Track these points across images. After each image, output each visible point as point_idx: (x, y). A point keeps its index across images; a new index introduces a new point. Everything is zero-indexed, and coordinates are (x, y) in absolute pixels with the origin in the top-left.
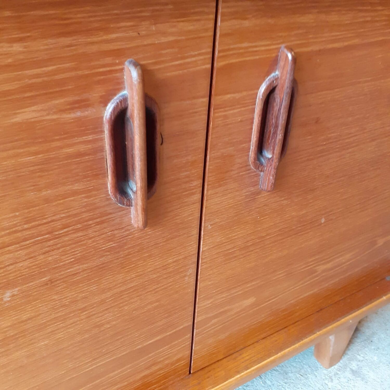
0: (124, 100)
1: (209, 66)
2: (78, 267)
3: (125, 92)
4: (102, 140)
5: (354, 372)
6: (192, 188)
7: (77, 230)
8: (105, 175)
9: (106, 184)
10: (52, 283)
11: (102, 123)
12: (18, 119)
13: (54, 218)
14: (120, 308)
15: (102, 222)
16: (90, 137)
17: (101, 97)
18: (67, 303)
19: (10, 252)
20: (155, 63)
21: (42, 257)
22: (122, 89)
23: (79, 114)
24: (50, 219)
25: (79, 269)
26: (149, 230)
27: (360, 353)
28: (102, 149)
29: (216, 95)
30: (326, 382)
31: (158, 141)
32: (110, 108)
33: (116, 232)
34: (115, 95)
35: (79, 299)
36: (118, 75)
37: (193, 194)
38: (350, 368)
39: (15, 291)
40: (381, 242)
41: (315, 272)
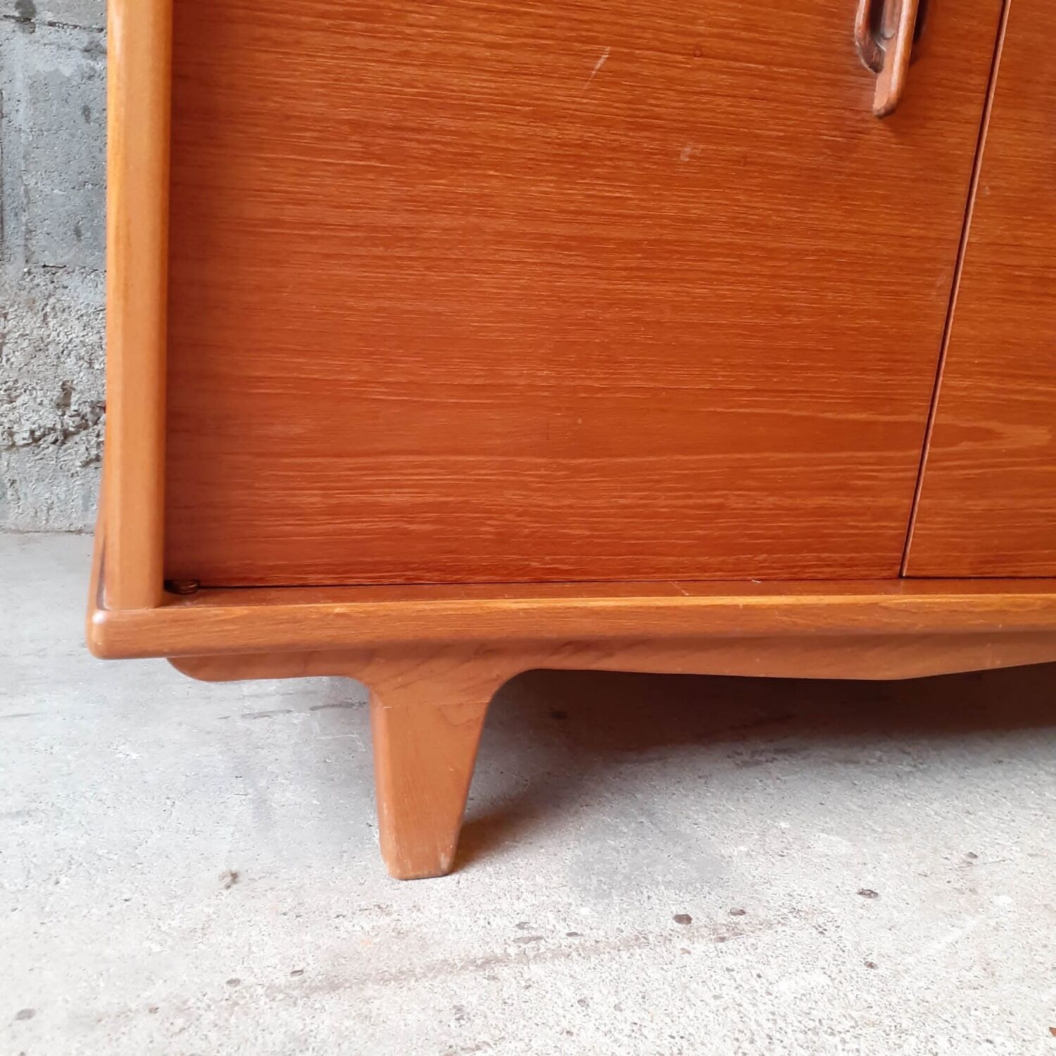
2: (784, 154)
6: (970, 87)
13: (778, 39)
15: (833, 84)
18: (753, 223)
21: (745, 102)
24: (774, 38)
25: (785, 159)
26: (893, 140)
35: (770, 223)
39: (700, 147)
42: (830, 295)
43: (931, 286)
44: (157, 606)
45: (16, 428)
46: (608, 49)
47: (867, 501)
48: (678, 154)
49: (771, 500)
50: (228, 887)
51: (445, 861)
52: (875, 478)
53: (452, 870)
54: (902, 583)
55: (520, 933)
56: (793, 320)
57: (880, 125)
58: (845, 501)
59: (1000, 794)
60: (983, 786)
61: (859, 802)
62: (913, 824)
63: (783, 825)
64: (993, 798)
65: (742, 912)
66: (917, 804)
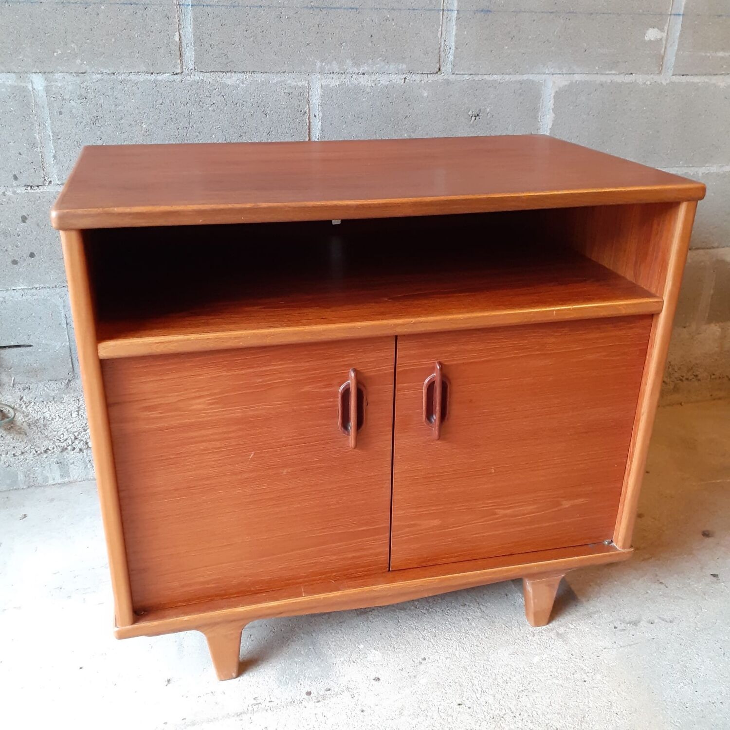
0: (349, 384)
1: (393, 370)
3: (349, 381)
4: (337, 401)
5: (558, 634)
6: (387, 431)
7: (323, 444)
8: (337, 418)
9: (337, 423)
10: (307, 470)
11: (338, 394)
12: (303, 390)
13: (312, 436)
14: (341, 497)
15: (334, 442)
16: (332, 400)
17: (339, 383)
18: (312, 485)
19: (291, 449)
20: (364, 370)
21: (303, 454)
23: (328, 390)
24: (309, 436)
25: (320, 466)
27: (573, 623)
28: (337, 405)
29: (398, 384)
30: (528, 636)
31: (365, 404)
32: (342, 387)
33: (341, 449)
34: (345, 382)
35: (319, 483)
36: (346, 374)
37: (386, 435)
38: (557, 631)
39: (290, 469)
40: (566, 504)
41: (495, 514)
42: (344, 498)
43: (383, 487)
44: (132, 625)
45: (88, 441)
46: (253, 452)
47: (371, 551)
48: (282, 473)
49: (334, 557)
51: (234, 675)
52: (373, 545)
53: (236, 677)
54: (390, 575)
55: (255, 702)
56: (332, 507)
57: (355, 449)
58: (363, 553)
59: (454, 625)
60: (450, 620)
61: (396, 632)
62: (411, 643)
63: (362, 646)
64: (450, 627)
65: (330, 690)
66: (418, 632)
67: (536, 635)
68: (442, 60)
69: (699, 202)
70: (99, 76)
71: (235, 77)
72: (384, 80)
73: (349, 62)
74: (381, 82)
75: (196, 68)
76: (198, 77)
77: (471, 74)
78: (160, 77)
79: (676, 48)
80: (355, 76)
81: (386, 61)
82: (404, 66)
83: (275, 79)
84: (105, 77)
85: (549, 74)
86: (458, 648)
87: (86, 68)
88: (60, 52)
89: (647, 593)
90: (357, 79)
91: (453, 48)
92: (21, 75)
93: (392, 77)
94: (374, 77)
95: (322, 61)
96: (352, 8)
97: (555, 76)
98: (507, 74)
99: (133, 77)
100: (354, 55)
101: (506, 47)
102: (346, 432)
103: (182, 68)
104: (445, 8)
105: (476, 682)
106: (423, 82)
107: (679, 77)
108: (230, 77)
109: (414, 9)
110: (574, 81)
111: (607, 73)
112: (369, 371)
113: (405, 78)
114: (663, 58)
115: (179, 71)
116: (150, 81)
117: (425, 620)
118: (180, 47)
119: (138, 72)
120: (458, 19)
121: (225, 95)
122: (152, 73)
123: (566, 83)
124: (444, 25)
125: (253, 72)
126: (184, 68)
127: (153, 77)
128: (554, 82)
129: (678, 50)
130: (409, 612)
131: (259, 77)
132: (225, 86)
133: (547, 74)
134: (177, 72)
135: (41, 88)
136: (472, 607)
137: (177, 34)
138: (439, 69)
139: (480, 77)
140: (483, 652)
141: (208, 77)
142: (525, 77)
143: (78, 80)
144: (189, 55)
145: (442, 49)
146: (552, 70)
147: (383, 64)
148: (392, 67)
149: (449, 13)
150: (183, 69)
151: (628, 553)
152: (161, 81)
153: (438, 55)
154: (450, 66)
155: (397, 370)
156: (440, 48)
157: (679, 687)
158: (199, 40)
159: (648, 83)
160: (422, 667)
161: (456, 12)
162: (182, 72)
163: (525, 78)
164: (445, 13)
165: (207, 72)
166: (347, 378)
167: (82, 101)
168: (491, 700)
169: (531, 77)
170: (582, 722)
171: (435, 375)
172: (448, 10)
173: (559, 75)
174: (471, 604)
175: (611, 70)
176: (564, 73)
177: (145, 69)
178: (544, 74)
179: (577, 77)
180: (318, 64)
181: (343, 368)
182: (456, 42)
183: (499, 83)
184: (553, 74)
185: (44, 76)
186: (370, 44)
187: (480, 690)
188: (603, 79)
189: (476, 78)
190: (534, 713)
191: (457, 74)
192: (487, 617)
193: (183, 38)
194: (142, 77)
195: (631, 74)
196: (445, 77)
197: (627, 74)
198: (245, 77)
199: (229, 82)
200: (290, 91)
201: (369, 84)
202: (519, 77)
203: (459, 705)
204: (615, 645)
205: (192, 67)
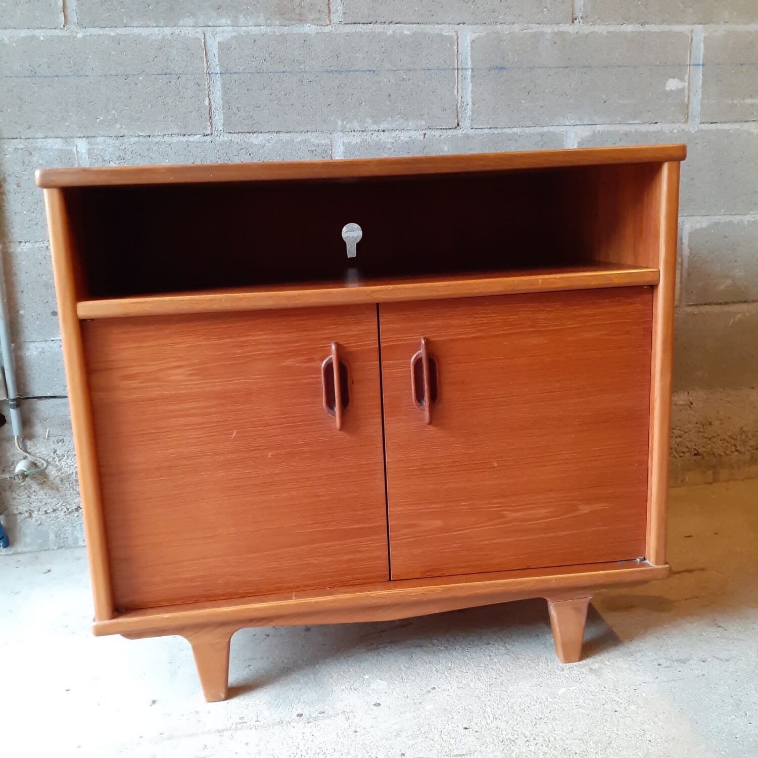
0: (331, 359)
1: (377, 346)
2: (307, 448)
3: (332, 356)
4: (320, 377)
5: (591, 670)
7: (308, 425)
8: (320, 396)
9: (322, 402)
10: (292, 454)
11: (321, 369)
12: (283, 364)
13: (296, 415)
14: (331, 487)
15: (320, 423)
16: (315, 376)
17: (321, 357)
18: (300, 471)
19: (275, 429)
20: (347, 344)
21: (289, 436)
22: (331, 354)
23: (311, 364)
24: (294, 415)
25: (307, 450)
27: (610, 660)
28: (320, 382)
29: (384, 360)
30: (556, 671)
31: (349, 381)
32: (324, 362)
33: (328, 431)
34: (327, 357)
35: (307, 470)
36: (328, 348)
37: (375, 418)
39: (274, 452)
40: (585, 509)
41: (502, 517)
42: (335, 488)
44: (111, 619)
46: (235, 431)
47: (368, 555)
48: (267, 456)
49: (328, 559)
50: (151, 705)
51: (223, 696)
52: (369, 546)
53: (226, 699)
54: (391, 584)
55: (241, 721)
56: (323, 498)
57: (341, 432)
58: (358, 556)
59: (473, 660)
60: (469, 656)
61: (407, 665)
62: (422, 675)
63: (366, 677)
64: (468, 661)
65: (323, 713)
66: (431, 665)
67: (565, 670)
68: (460, 115)
69: (682, 162)
70: (136, 139)
71: (261, 137)
72: (404, 137)
73: (369, 121)
74: (402, 138)
75: (225, 129)
76: (226, 138)
77: (490, 128)
78: (191, 139)
79: (700, 97)
80: (376, 134)
81: (405, 118)
82: (423, 123)
83: (299, 138)
84: (142, 140)
85: (570, 125)
86: (473, 680)
87: (125, 132)
88: (101, 119)
89: (702, 635)
90: (377, 136)
91: (470, 104)
92: (67, 139)
93: (412, 133)
94: (394, 134)
95: (343, 121)
96: (370, 71)
97: (576, 127)
98: (527, 127)
99: (167, 139)
100: (373, 113)
101: (523, 101)
102: (331, 411)
103: (211, 129)
104: (460, 67)
105: (488, 709)
106: (442, 137)
107: (707, 125)
108: (257, 138)
109: (429, 69)
110: (597, 132)
111: (630, 122)
112: (352, 346)
113: (425, 134)
114: (687, 106)
115: (209, 132)
116: (182, 142)
117: (441, 655)
118: (210, 110)
119: (172, 135)
120: (473, 77)
121: (253, 154)
122: (184, 135)
123: (588, 133)
124: (460, 83)
125: (278, 132)
126: (214, 129)
127: (185, 139)
128: (576, 133)
129: (703, 98)
130: (425, 649)
131: (285, 137)
132: (252, 145)
133: (568, 125)
134: (208, 133)
135: (84, 151)
136: (497, 646)
137: (207, 99)
138: (458, 125)
139: (499, 131)
140: (502, 684)
141: (236, 138)
142: (545, 129)
143: (117, 143)
144: (219, 118)
145: (459, 105)
146: (573, 121)
147: (401, 121)
148: (410, 123)
149: (464, 71)
150: (212, 131)
151: (663, 569)
152: (193, 142)
153: (456, 111)
154: (469, 121)
155: (382, 345)
156: (457, 105)
157: (729, 719)
158: (227, 104)
159: (675, 131)
160: (430, 695)
161: (471, 70)
162: (212, 134)
163: (545, 131)
164: (460, 71)
165: (235, 133)
166: (329, 352)
167: (120, 162)
168: (503, 725)
169: (552, 129)
170: (606, 748)
171: (422, 352)
172: (462, 69)
173: (580, 126)
174: (496, 643)
175: (633, 120)
176: (585, 123)
177: (176, 131)
178: (565, 125)
179: (599, 128)
180: (340, 123)
181: (324, 341)
182: (472, 98)
183: (520, 136)
184: (574, 125)
185: (87, 140)
186: (388, 103)
187: (491, 716)
188: (627, 128)
189: (496, 132)
190: (552, 738)
191: (476, 128)
192: (512, 654)
193: (212, 103)
194: (175, 139)
195: (656, 123)
196: (464, 132)
197: (652, 123)
198: (270, 136)
199: (256, 142)
200: (314, 149)
201: (390, 140)
202: (539, 130)
203: (466, 728)
204: (657, 680)
205: (221, 128)
